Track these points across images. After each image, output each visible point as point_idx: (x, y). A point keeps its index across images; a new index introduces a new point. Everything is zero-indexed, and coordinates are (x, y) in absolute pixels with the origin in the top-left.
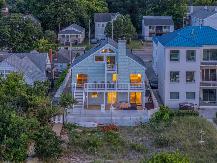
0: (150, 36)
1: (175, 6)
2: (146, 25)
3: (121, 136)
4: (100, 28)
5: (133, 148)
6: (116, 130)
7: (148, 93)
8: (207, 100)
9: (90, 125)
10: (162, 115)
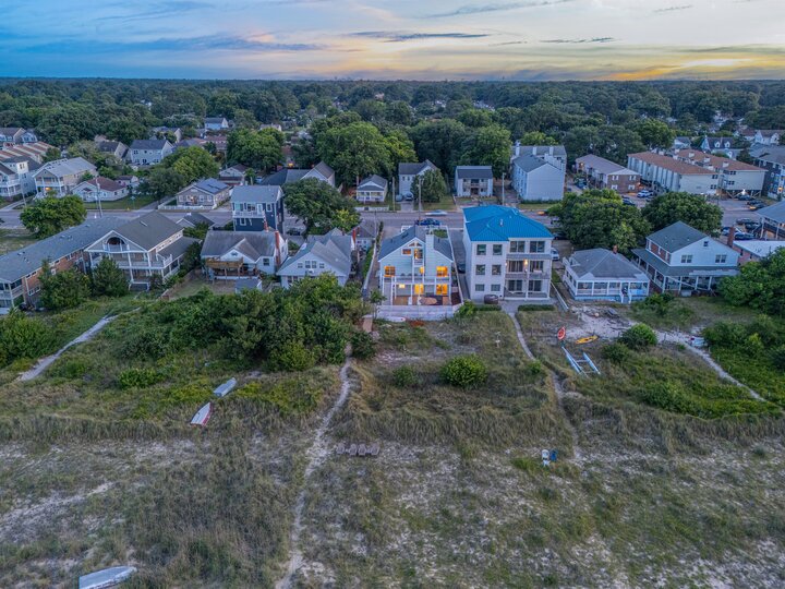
0: (465, 190)
1: (496, 150)
2: (460, 178)
3: (427, 332)
4: (406, 183)
5: (438, 344)
6: (422, 325)
7: (455, 283)
8: (513, 290)
9: (399, 320)
10: (466, 310)
